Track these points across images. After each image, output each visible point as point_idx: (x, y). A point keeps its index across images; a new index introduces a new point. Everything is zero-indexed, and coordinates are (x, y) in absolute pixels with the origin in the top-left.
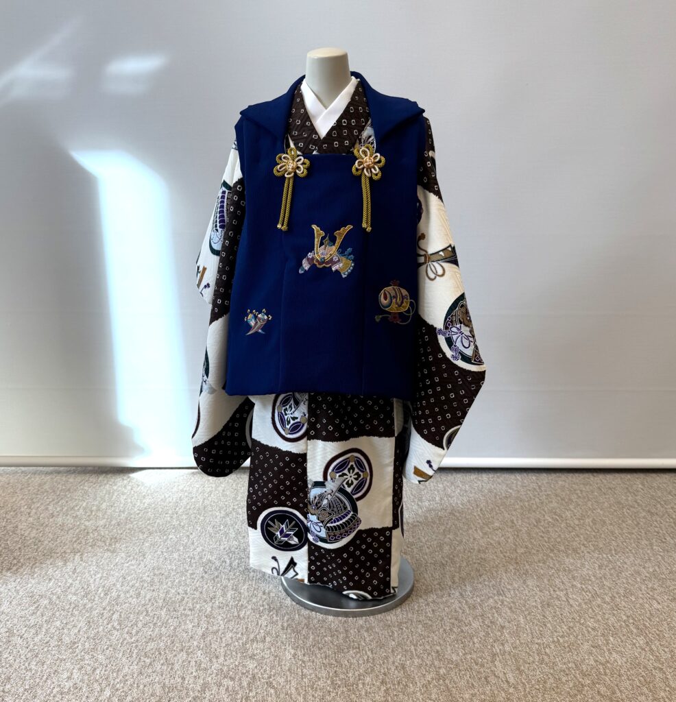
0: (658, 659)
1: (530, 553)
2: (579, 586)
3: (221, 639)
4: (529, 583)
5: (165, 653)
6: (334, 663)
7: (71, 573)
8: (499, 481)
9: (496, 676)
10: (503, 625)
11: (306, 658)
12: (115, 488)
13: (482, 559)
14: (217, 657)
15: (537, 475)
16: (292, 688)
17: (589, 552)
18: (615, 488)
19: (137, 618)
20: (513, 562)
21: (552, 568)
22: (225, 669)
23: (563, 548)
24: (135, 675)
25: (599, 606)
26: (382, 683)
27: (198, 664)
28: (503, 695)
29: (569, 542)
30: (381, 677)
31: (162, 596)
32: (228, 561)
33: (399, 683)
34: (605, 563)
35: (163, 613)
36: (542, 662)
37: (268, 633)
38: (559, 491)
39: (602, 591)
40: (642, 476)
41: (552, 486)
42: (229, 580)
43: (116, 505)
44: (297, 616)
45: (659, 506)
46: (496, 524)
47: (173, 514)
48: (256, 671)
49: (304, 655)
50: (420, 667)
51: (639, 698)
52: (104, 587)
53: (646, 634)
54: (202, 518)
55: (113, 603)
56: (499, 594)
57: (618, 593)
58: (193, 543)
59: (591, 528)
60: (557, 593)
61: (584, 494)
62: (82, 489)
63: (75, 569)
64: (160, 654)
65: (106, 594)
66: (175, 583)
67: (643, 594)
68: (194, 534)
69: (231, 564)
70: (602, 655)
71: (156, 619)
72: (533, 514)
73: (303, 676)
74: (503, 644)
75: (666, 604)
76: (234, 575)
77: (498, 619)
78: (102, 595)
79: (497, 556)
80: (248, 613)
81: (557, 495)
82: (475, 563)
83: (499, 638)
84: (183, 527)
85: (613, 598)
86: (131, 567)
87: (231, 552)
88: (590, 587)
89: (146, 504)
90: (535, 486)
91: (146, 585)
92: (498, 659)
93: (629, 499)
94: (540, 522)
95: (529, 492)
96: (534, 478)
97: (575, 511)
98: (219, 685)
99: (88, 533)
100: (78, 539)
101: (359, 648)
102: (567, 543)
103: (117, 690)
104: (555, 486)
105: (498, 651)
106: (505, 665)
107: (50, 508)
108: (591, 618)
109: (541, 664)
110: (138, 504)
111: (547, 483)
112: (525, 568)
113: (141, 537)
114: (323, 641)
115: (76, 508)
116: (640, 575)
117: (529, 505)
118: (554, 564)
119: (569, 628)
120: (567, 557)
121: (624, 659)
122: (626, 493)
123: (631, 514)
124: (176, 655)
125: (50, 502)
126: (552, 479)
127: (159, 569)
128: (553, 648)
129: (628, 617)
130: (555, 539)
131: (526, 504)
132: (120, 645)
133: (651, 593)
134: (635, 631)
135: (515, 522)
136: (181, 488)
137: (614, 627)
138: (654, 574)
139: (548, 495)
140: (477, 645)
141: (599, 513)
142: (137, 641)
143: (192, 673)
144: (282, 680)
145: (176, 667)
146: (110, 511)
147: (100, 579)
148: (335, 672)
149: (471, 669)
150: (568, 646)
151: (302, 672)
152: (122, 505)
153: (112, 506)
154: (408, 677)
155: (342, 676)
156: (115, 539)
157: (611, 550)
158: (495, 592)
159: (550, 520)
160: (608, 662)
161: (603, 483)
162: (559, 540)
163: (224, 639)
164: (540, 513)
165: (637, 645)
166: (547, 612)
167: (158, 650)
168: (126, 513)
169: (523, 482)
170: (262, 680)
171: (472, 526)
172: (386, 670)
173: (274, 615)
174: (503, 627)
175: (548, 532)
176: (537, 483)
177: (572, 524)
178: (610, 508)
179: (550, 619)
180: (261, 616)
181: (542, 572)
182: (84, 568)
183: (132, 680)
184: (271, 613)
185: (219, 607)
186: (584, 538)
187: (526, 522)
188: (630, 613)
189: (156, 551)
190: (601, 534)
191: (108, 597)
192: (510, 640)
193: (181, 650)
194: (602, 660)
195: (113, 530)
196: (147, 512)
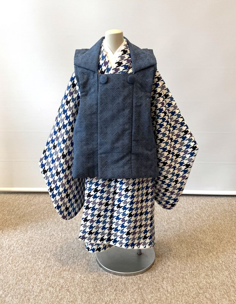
2: (204, 247)
3: (51, 269)
4: (183, 245)
5: (28, 275)
6: (96, 281)
9: (163, 288)
10: (169, 265)
11: (85, 279)
12: (21, 202)
13: (165, 235)
14: (48, 277)
15: (193, 197)
16: (77, 292)
17: (210, 232)
18: (224, 204)
19: (19, 259)
20: (177, 236)
21: (193, 239)
22: (51, 283)
23: (199, 230)
24: (14, 285)
25: (211, 257)
26: (115, 290)
27: (40, 280)
28: (165, 297)
29: (202, 227)
30: (114, 288)
31: (31, 249)
32: (60, 234)
33: (122, 291)
34: (216, 237)
35: (30, 257)
36: (183, 282)
37: (71, 267)
38: (201, 204)
39: (213, 250)
41: (198, 202)
42: (59, 243)
43: (20, 209)
44: (84, 260)
46: (173, 219)
47: (42, 213)
48: (63, 284)
49: (84, 277)
50: (131, 283)
51: (223, 300)
52: (9, 245)
53: (229, 269)
54: (53, 215)
55: (11, 252)
57: (219, 251)
58: (48, 226)
59: (212, 221)
60: (194, 250)
61: (211, 206)
62: (8, 202)
64: (26, 275)
65: (9, 248)
66: (37, 244)
67: (230, 251)
68: (49, 222)
69: (62, 236)
71: (27, 260)
72: (189, 214)
73: (83, 287)
74: (168, 274)
76: (62, 241)
77: (167, 262)
79: (171, 234)
80: (65, 258)
82: (162, 236)
83: (166, 271)
84: (45, 219)
85: (217, 253)
86: (21, 237)
88: (208, 248)
89: (32, 209)
91: (25, 245)
92: (165, 280)
93: (229, 208)
95: (188, 205)
96: (191, 199)
97: (206, 213)
98: (47, 290)
99: (7, 221)
100: (2, 224)
102: (201, 228)
103: (5, 291)
105: (166, 277)
106: (168, 283)
108: (207, 262)
109: (183, 283)
110: (29, 209)
111: (196, 201)
112: (182, 239)
113: (27, 223)
115: (4, 210)
116: (230, 242)
118: (194, 237)
119: (197, 266)
120: (200, 234)
121: (218, 281)
122: (228, 206)
123: (229, 215)
124: (32, 276)
126: (198, 199)
127: (32, 238)
128: (189, 275)
129: (222, 262)
130: (196, 226)
131: (187, 210)
132: (10, 271)
133: (233, 251)
134: (225, 268)
135: (181, 218)
136: (47, 202)
137: (216, 266)
139: (196, 206)
140: (157, 274)
141: (216, 214)
142: (18, 269)
143: (37, 284)
144: (73, 289)
145: (31, 281)
147: (8, 241)
148: (96, 285)
149: (153, 285)
150: (195, 275)
151: (82, 285)
153: (18, 210)
154: (126, 288)
155: (99, 287)
156: (17, 224)
157: (219, 231)
158: (168, 250)
159: (195, 217)
161: (219, 201)
162: (198, 226)
163: (52, 270)
165: (225, 275)
166: (189, 259)
167: (25, 273)
168: (23, 213)
169: (186, 201)
170: (65, 288)
171: (163, 220)
172: (117, 285)
173: (75, 259)
174: (169, 266)
175: (194, 223)
176: (192, 201)
177: (204, 219)
178: (221, 212)
179: (189, 262)
180: (69, 260)
181: (189, 241)
182: (3, 237)
183: (12, 287)
184: (74, 258)
185: (53, 255)
186: (209, 225)
187: (185, 218)
188: (223, 260)
189: (32, 230)
190: (216, 224)
191: (10, 249)
192: (171, 272)
193: (35, 274)
194: (209, 281)
195: (17, 220)
196: (32, 212)
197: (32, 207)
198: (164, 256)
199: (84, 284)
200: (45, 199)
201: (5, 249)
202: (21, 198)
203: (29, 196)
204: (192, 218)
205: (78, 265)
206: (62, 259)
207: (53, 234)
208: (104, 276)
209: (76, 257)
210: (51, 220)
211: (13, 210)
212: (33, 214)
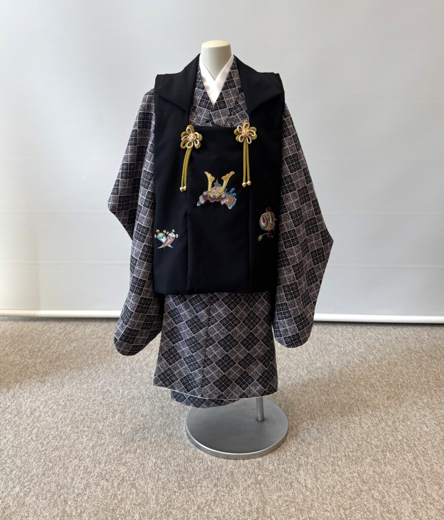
0: (420, 471)
1: (339, 387)
4: (334, 410)
5: (64, 459)
6: (183, 470)
7: (10, 398)
8: (326, 331)
9: (298, 482)
11: (163, 467)
12: (53, 335)
13: (304, 391)
14: (100, 464)
15: (353, 327)
16: (149, 489)
17: (381, 387)
18: (408, 338)
19: (50, 432)
20: (326, 394)
21: (353, 399)
22: (104, 473)
23: (363, 383)
24: (39, 476)
25: (382, 429)
26: (215, 486)
27: (86, 468)
28: (302, 497)
30: (214, 482)
31: (70, 416)
32: (121, 391)
33: (227, 486)
34: (393, 395)
35: (69, 429)
36: (334, 471)
37: (139, 447)
38: (367, 340)
39: (387, 417)
40: (428, 328)
41: (363, 336)
42: (119, 405)
43: (51, 347)
44: (162, 434)
45: (438, 352)
46: (318, 365)
47: (89, 355)
48: (125, 475)
49: (162, 463)
50: (244, 474)
51: (402, 502)
52: (31, 408)
53: (415, 451)
54: (109, 358)
55: (35, 420)
56: (311, 418)
57: (398, 419)
58: (99, 377)
59: (387, 368)
60: (354, 418)
61: (385, 343)
62: (31, 336)
63: (14, 394)
64: (60, 460)
65: (32, 414)
66: (81, 407)
67: (416, 420)
68: (101, 370)
69: (123, 393)
70: (379, 467)
71: (62, 433)
72: (346, 357)
73: (159, 479)
74: (307, 457)
75: (433, 428)
76: (123, 401)
77: (307, 438)
78: (29, 414)
79: (315, 389)
80: (128, 431)
81: (365, 343)
82: (298, 394)
83: (305, 453)
84: (95, 365)
85: (394, 422)
86: (53, 394)
87: (125, 384)
88: (378, 414)
89: (72, 347)
90: (350, 335)
92: (302, 469)
93: (417, 346)
94: (350, 363)
95: (345, 340)
96: (351, 330)
97: (376, 355)
98: (97, 485)
99: (28, 368)
100: (21, 373)
101: (203, 460)
102: (367, 380)
103: (25, 487)
104: (365, 336)
105: (303, 463)
106: (307, 473)
107: (7, 349)
108: (376, 438)
109: (334, 473)
110: (67, 347)
111: (359, 334)
112: (333, 399)
113: (64, 372)
114: (178, 453)
115: (24, 350)
116: (416, 404)
117: (344, 350)
118: (355, 396)
119: (358, 445)
120: (365, 390)
121: (395, 471)
122: (415, 342)
123: (417, 357)
124: (71, 461)
125: (8, 345)
126: (363, 331)
127: (71, 396)
128: (344, 460)
129: (403, 437)
130: (359, 376)
131: (342, 349)
132: (33, 452)
133: (423, 419)
134: (407, 448)
135: (332, 363)
136: (99, 335)
137: (391, 445)
138: (427, 404)
139: (359, 342)
140: (288, 458)
141: (393, 357)
142: (46, 449)
143: (80, 475)
144: (142, 483)
145: (70, 470)
146: (47, 352)
147: (30, 402)
148: (182, 477)
149: (281, 476)
150: (355, 460)
151: (158, 477)
152: (55, 348)
153: (49, 348)
154: (234, 481)
155: (186, 480)
156: (46, 374)
157: (398, 385)
158: (309, 417)
159: (357, 362)
160: (383, 473)
161: (400, 334)
162: (361, 377)
163: (107, 451)
164: (352, 356)
165: (407, 459)
166: (344, 433)
167: (60, 457)
168: (57, 353)
169: (342, 333)
170: (128, 482)
171: (301, 366)
172: (219, 476)
173: (146, 433)
174: (310, 444)
175: (355, 370)
176: (352, 334)
177: (373, 364)
178: (402, 353)
179: (345, 438)
180: (136, 433)
181: (345, 401)
182: (21, 394)
183: (36, 479)
184: (145, 431)
185: (108, 426)
186: (380, 375)
187: (340, 364)
188: (405, 434)
189: (73, 383)
190: (392, 373)
191: (33, 416)
192: (314, 454)
193: (76, 458)
194: (379, 471)
195: (46, 366)
196: (72, 353)
197: (72, 345)
198: (302, 427)
199: (160, 475)
200: (96, 331)
201: (25, 416)
202: (53, 329)
203: (67, 325)
204: (352, 364)
205: (151, 443)
206: (123, 433)
207: (108, 390)
208: (196, 462)
209: (149, 430)
210: (106, 366)
211: (39, 348)
212: (73, 355)
